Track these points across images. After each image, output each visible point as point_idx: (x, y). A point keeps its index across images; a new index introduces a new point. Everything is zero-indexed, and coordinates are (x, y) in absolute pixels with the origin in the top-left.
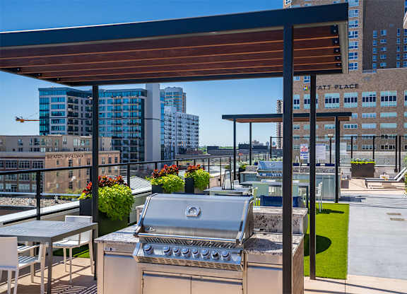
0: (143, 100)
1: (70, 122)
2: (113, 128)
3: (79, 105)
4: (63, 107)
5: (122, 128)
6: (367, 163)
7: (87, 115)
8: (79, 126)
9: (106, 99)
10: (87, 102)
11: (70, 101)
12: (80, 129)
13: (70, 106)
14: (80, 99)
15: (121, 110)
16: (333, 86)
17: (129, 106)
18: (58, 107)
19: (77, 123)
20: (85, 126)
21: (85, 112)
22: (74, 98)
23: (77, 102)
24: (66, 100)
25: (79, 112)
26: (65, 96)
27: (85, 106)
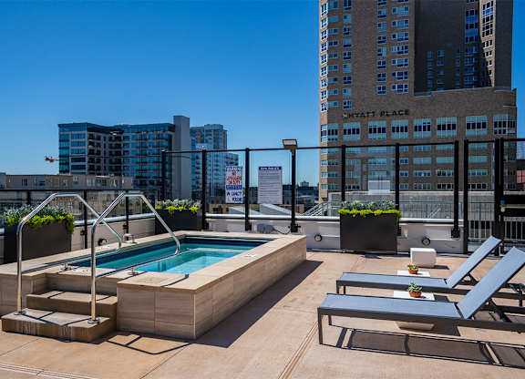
0: (171, 136)
1: (92, 160)
2: (138, 167)
3: (102, 142)
4: (84, 143)
5: (147, 167)
7: (111, 153)
8: (102, 164)
9: (130, 135)
10: (110, 139)
11: (91, 137)
12: (103, 168)
13: (91, 143)
14: (102, 135)
15: (146, 147)
16: (378, 112)
17: (155, 142)
18: (79, 144)
19: (99, 161)
20: (108, 165)
21: (108, 150)
22: (95, 134)
23: (99, 138)
24: (87, 136)
25: (102, 149)
26: (86, 132)
27: (108, 143)
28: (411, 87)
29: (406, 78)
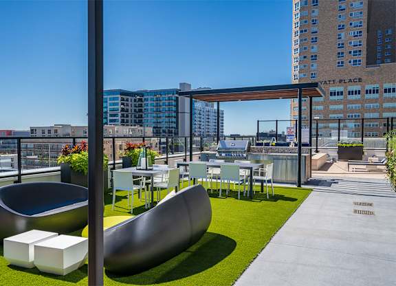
0: (177, 98)
1: (123, 115)
2: (155, 120)
3: (129, 103)
4: (117, 104)
5: (161, 120)
6: (354, 145)
7: (135, 111)
8: (129, 119)
9: (149, 97)
10: (135, 100)
11: (123, 99)
12: (130, 121)
13: (123, 104)
14: (130, 98)
15: (160, 106)
16: (337, 80)
17: (167, 102)
18: (114, 104)
19: (127, 116)
20: (133, 119)
21: (133, 108)
22: (125, 97)
23: (127, 100)
24: (120, 99)
25: (129, 108)
26: (119, 96)
27: (133, 103)
28: (364, 61)
29: (359, 55)
